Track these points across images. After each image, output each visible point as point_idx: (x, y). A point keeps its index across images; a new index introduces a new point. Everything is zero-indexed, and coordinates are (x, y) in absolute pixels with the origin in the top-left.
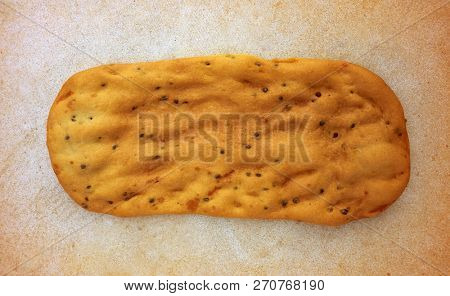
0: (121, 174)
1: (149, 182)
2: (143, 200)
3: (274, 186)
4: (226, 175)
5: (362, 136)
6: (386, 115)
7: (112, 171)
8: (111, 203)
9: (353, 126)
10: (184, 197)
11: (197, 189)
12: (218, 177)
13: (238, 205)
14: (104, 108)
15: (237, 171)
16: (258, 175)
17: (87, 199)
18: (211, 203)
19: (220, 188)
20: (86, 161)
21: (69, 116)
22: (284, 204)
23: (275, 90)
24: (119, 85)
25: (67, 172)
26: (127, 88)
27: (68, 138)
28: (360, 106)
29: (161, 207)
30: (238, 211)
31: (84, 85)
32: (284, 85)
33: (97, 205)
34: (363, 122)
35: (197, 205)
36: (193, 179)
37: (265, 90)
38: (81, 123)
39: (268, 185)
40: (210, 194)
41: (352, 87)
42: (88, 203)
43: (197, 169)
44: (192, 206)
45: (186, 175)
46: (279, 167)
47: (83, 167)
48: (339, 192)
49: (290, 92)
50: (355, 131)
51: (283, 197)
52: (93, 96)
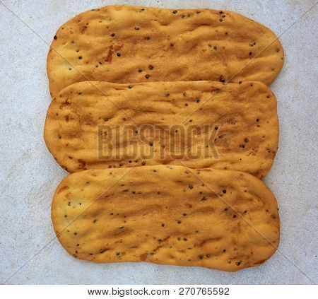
0: (99, 238)
1: (117, 242)
2: (113, 254)
3: (195, 246)
4: (165, 240)
5: (251, 219)
6: (267, 206)
7: (93, 236)
8: (91, 254)
9: (246, 212)
10: (138, 252)
11: (147, 247)
12: (160, 241)
13: (172, 257)
14: (89, 198)
15: (172, 237)
16: (185, 240)
17: (77, 252)
18: (155, 256)
19: (161, 247)
20: (77, 231)
21: (66, 202)
22: (201, 257)
23: (197, 188)
24: (98, 184)
25: (65, 236)
26: (103, 186)
27: (66, 216)
28: (251, 200)
29: (123, 257)
30: (172, 261)
31: (77, 184)
32: (203, 185)
33: (83, 256)
34: (252, 210)
35: (146, 257)
36: (145, 241)
37: (191, 187)
38: (74, 207)
39: (191, 246)
40: (155, 250)
41: (246, 189)
42: (77, 255)
43: (147, 235)
44: (143, 258)
45: (140, 239)
46: (198, 236)
47: (76, 234)
48: (235, 252)
49: (206, 190)
50: (247, 215)
51: (201, 253)
52: (82, 190)
